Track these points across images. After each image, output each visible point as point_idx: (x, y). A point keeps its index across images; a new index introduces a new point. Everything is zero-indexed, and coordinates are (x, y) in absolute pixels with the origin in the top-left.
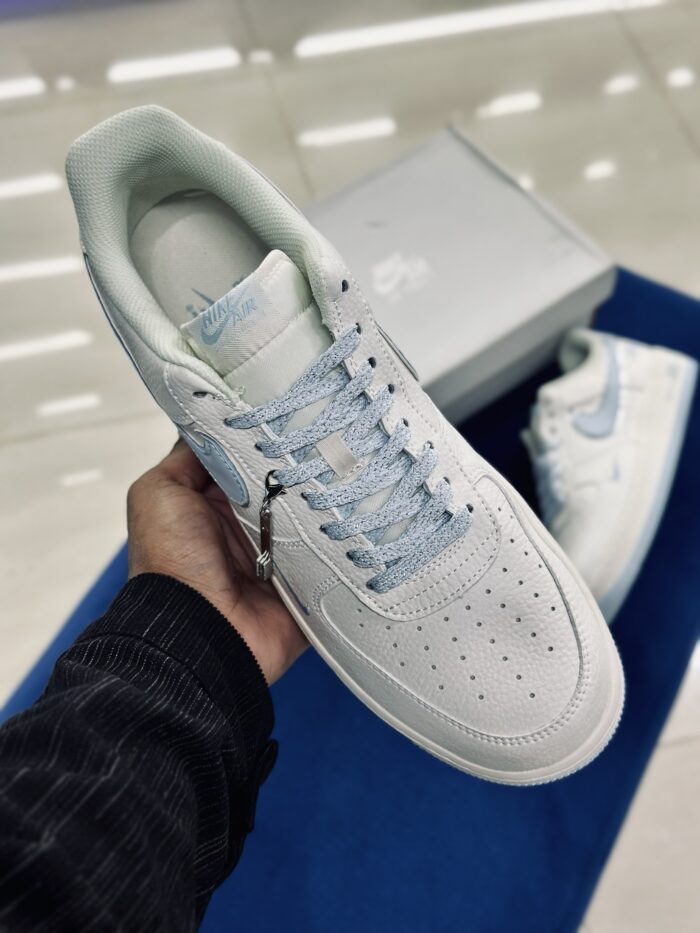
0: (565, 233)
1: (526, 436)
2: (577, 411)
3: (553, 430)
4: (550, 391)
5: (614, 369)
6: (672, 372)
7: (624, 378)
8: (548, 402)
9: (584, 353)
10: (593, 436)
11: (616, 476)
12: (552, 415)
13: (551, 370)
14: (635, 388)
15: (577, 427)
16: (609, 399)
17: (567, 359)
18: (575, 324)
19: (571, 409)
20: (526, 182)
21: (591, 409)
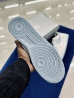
3: (54, 43)
5: (60, 36)
6: (66, 36)
9: (57, 34)
13: (53, 36)
14: (62, 38)
15: (57, 42)
18: (56, 31)
21: (58, 40)
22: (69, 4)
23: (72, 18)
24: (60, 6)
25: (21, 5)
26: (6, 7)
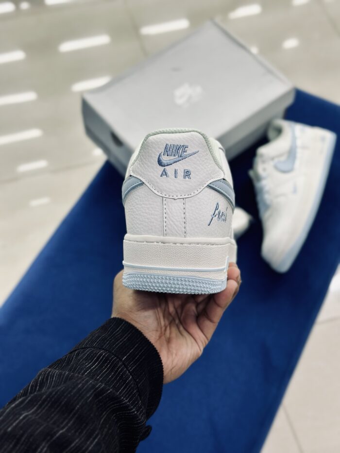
0: (270, 72)
1: (251, 173)
2: (276, 160)
3: (264, 170)
4: (263, 151)
5: (294, 139)
6: (323, 139)
7: (299, 143)
8: (262, 156)
9: (279, 131)
10: (284, 172)
11: (295, 191)
12: (264, 162)
13: (264, 140)
14: (304, 147)
15: (276, 168)
16: (291, 154)
17: (271, 134)
18: (276, 117)
19: (273, 159)
20: (254, 50)
21: (283, 159)
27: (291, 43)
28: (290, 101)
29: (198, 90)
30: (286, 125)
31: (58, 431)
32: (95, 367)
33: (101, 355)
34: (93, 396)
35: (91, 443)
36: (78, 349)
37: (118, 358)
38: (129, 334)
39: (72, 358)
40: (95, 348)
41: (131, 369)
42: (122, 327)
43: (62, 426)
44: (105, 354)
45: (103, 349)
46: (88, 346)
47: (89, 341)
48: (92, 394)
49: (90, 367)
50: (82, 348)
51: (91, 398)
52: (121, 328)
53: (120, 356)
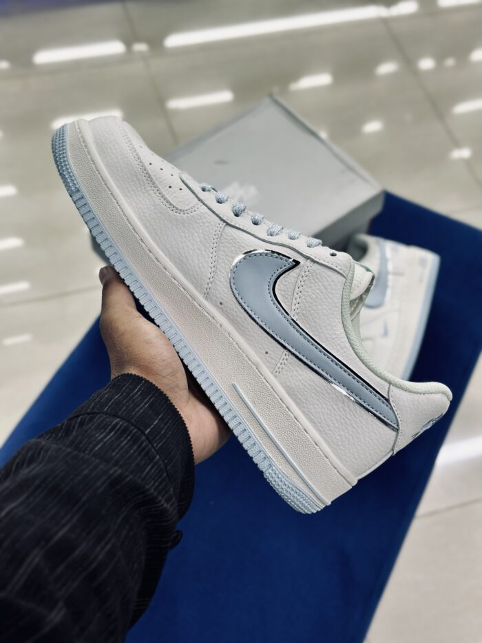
0: (351, 169)
5: (384, 260)
6: (423, 262)
7: (390, 267)
9: (364, 249)
10: (371, 307)
11: (386, 334)
14: (397, 274)
16: (380, 282)
18: (358, 230)
20: (323, 135)
22: (450, 62)
23: (464, 153)
24: (387, 68)
25: (141, 47)
26: (43, 57)
27: (373, 127)
28: (377, 209)
29: (253, 191)
30: (372, 242)
31: (56, 533)
32: (110, 438)
33: (117, 424)
34: (106, 485)
35: (102, 549)
36: (81, 415)
37: (140, 430)
38: (151, 398)
39: (74, 427)
40: (106, 414)
41: (157, 446)
42: (141, 387)
43: (63, 521)
44: (123, 424)
45: (119, 417)
46: (96, 410)
47: (96, 404)
48: (104, 482)
49: (102, 439)
50: (89, 414)
51: (102, 488)
52: (139, 390)
53: (142, 428)
